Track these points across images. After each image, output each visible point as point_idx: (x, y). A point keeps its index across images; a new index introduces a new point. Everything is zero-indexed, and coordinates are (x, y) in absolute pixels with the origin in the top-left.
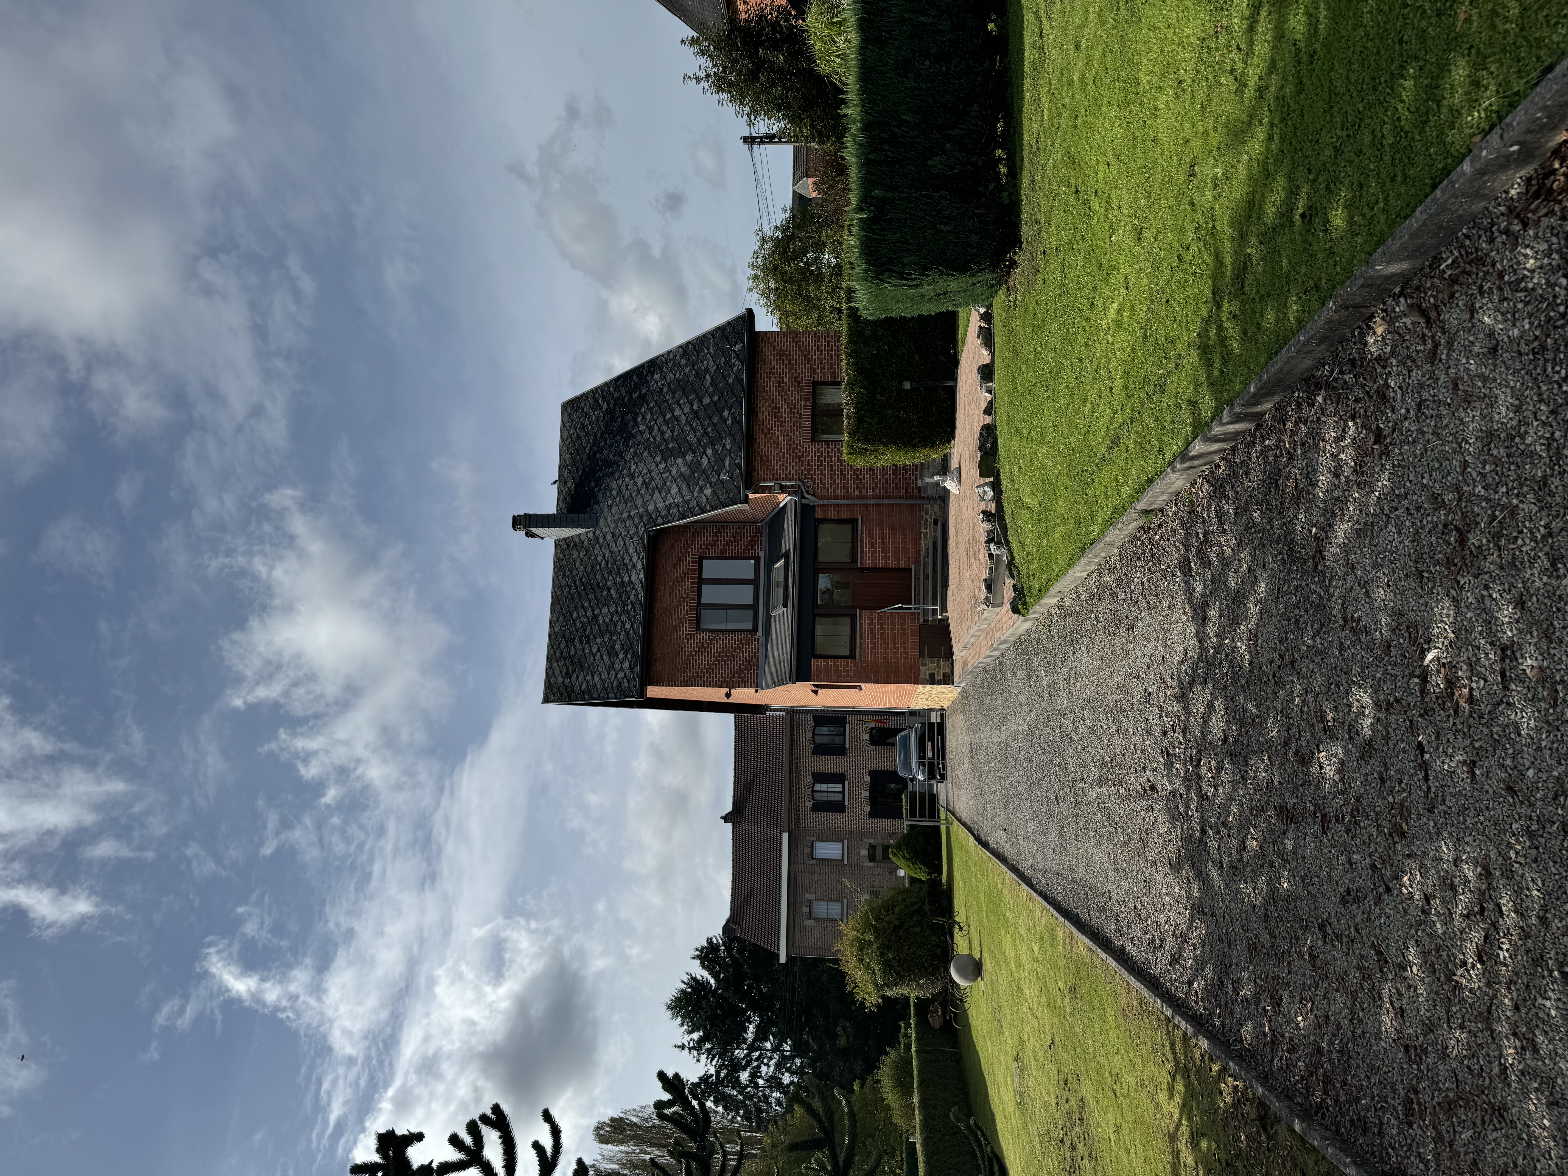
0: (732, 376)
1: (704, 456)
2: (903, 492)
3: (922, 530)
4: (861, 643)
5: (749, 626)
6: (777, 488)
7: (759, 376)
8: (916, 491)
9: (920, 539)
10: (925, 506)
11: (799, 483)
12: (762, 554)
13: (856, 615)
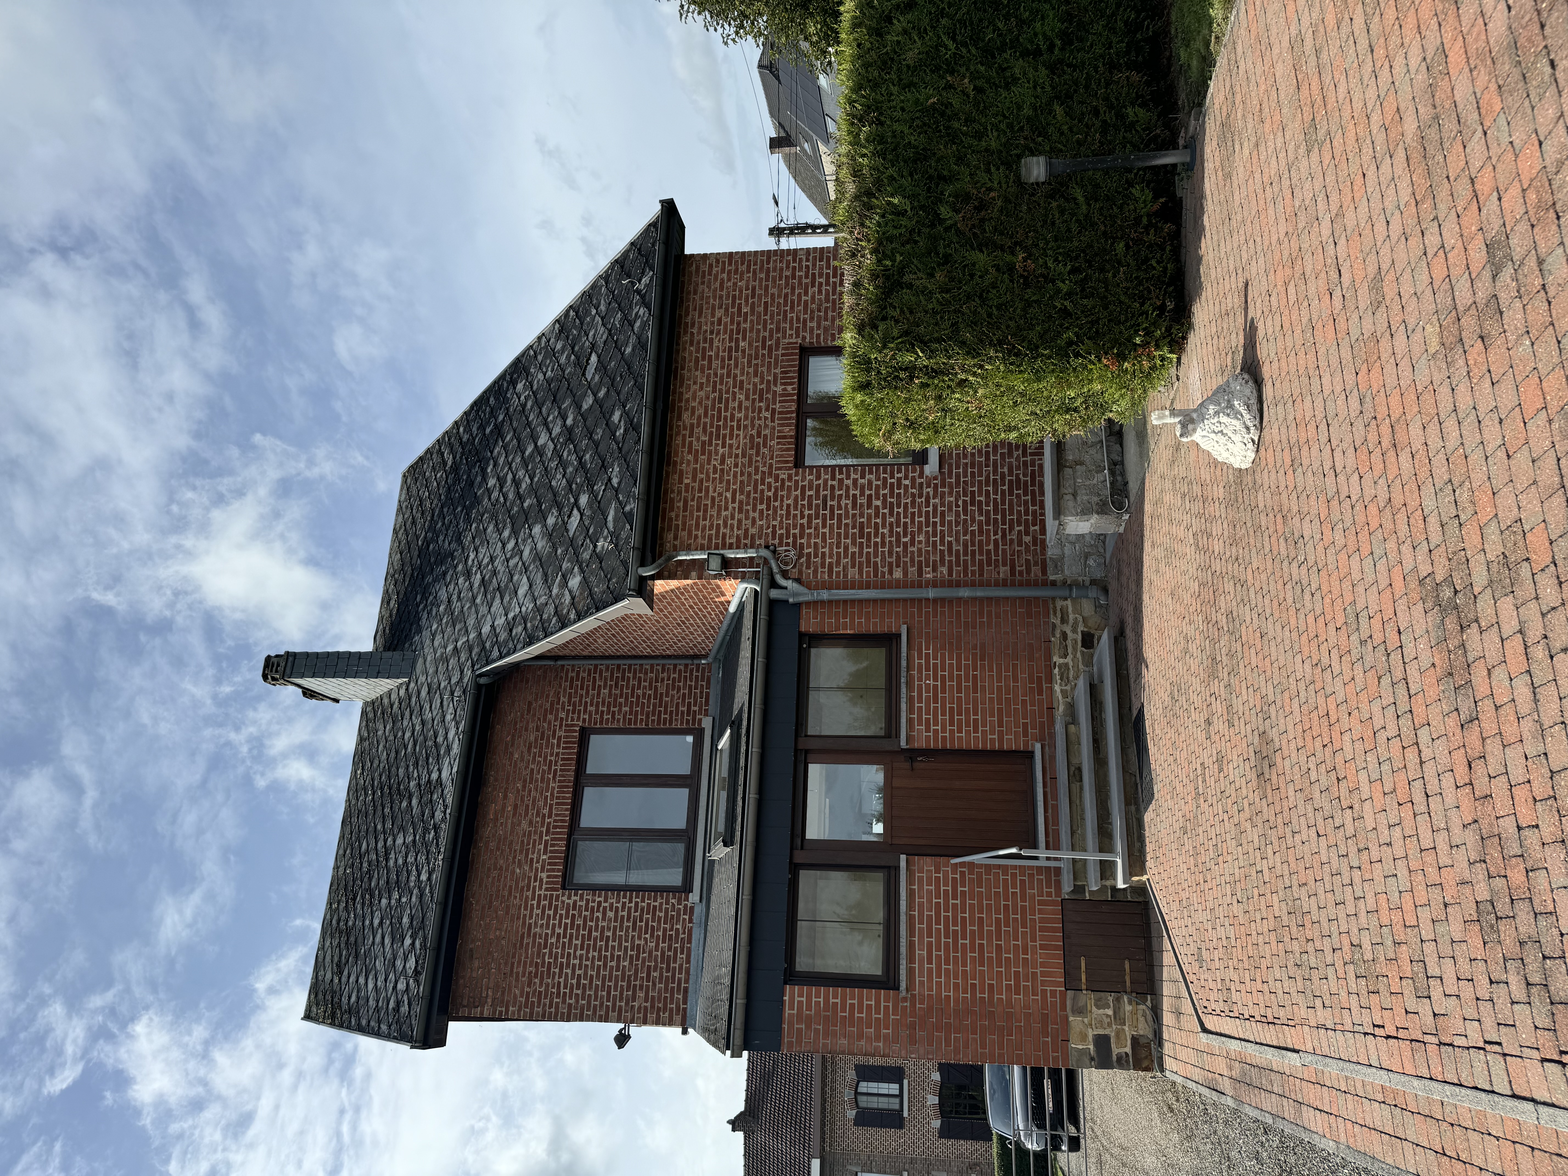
0: (633, 340)
1: (575, 512)
2: (1004, 571)
3: (1056, 659)
4: (911, 946)
5: (674, 877)
6: (715, 563)
7: (687, 338)
8: (1036, 570)
9: (1050, 679)
10: (1059, 603)
11: (764, 553)
12: (707, 723)
13: (897, 868)
